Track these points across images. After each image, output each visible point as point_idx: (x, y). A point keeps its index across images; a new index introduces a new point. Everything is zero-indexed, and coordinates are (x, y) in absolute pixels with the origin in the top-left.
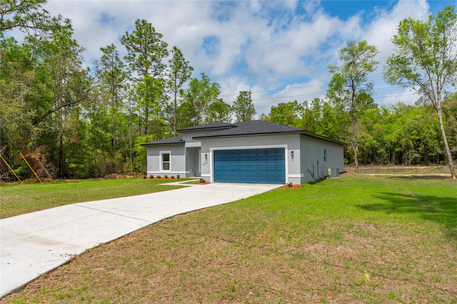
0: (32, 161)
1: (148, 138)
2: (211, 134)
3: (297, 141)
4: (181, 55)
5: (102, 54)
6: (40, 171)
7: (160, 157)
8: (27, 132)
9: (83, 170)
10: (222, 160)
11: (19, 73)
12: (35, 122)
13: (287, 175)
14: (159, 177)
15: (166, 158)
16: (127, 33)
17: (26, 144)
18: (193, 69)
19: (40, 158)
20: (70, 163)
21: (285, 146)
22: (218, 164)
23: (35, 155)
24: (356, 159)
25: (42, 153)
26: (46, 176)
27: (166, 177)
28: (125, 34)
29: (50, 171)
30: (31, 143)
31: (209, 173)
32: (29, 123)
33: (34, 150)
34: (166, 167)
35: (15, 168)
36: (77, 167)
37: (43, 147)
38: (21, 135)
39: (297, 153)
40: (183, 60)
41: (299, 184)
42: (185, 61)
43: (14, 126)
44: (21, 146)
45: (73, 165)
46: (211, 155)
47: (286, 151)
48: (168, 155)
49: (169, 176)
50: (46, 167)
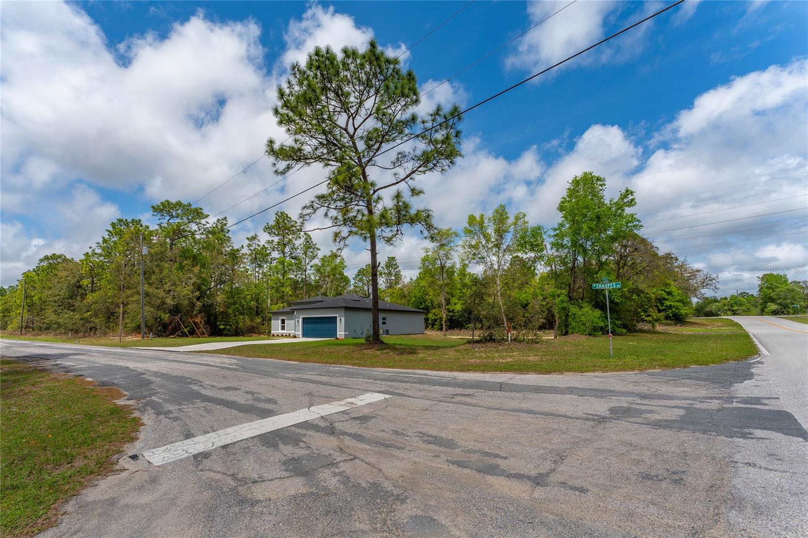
0: (196, 324)
1: (279, 307)
2: (302, 307)
3: (343, 312)
4: (310, 239)
5: (247, 242)
6: (200, 330)
7: (280, 321)
8: (193, 305)
9: (229, 330)
10: (308, 323)
11: (190, 268)
12: (198, 299)
13: (338, 333)
14: (278, 335)
15: (283, 321)
16: (268, 223)
17: (193, 312)
18: (319, 250)
19: (201, 322)
20: (220, 325)
21: (337, 315)
22: (306, 326)
23: (198, 320)
24: (444, 323)
25: (202, 318)
26: (204, 334)
27: (282, 335)
28: (266, 225)
29: (206, 331)
30: (195, 312)
31: (299, 332)
32: (195, 300)
33: (197, 316)
34: (283, 328)
35: (186, 328)
36: (225, 328)
37: (203, 314)
38: (190, 307)
39: (343, 319)
40: (312, 242)
41: (344, 338)
42: (314, 243)
43: (186, 302)
44: (189, 313)
45: (222, 327)
46: (301, 320)
47: (338, 318)
48: (285, 320)
49: (280, 335)
50: (204, 328)
